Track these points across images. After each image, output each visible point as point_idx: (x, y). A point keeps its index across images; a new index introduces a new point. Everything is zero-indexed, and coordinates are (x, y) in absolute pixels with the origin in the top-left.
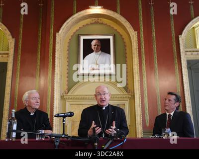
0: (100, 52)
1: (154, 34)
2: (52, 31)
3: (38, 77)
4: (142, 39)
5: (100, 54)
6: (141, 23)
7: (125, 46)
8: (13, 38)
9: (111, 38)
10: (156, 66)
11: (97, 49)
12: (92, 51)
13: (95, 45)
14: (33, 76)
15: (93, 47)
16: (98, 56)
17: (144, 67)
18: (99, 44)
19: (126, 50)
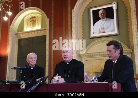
0: (106, 18)
2: (70, 9)
5: (106, 20)
7: (127, 10)
8: (48, 18)
11: (103, 16)
13: (101, 14)
15: (100, 16)
16: (104, 21)
18: (105, 12)
19: (127, 13)
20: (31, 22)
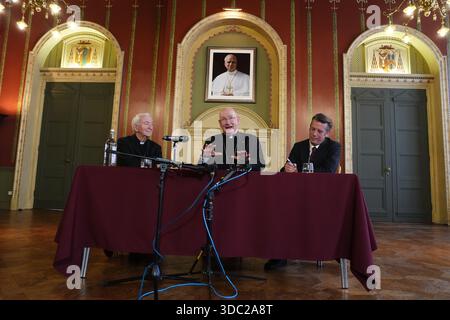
1: (310, 50)
2: (172, 41)
3: (152, 103)
4: (294, 56)
6: (293, 34)
7: (270, 64)
8: (122, 50)
9: (251, 52)
10: (310, 93)
11: (232, 67)
12: (225, 70)
13: (229, 62)
14: (146, 101)
15: (226, 65)
16: (233, 76)
17: (294, 94)
18: (235, 61)
19: (270, 69)
20: (80, 51)
